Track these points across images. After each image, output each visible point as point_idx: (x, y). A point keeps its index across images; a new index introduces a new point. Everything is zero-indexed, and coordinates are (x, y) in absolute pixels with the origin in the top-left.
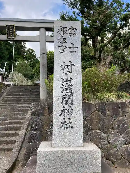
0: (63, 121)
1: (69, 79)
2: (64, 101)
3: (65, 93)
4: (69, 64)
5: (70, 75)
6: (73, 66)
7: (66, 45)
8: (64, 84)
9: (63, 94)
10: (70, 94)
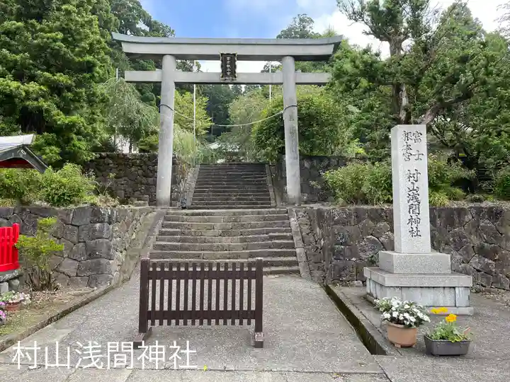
0: (411, 230)
1: (415, 188)
2: (411, 210)
3: (411, 202)
4: (415, 172)
5: (416, 184)
6: (419, 175)
7: (411, 152)
8: (410, 193)
9: (410, 204)
10: (416, 203)
